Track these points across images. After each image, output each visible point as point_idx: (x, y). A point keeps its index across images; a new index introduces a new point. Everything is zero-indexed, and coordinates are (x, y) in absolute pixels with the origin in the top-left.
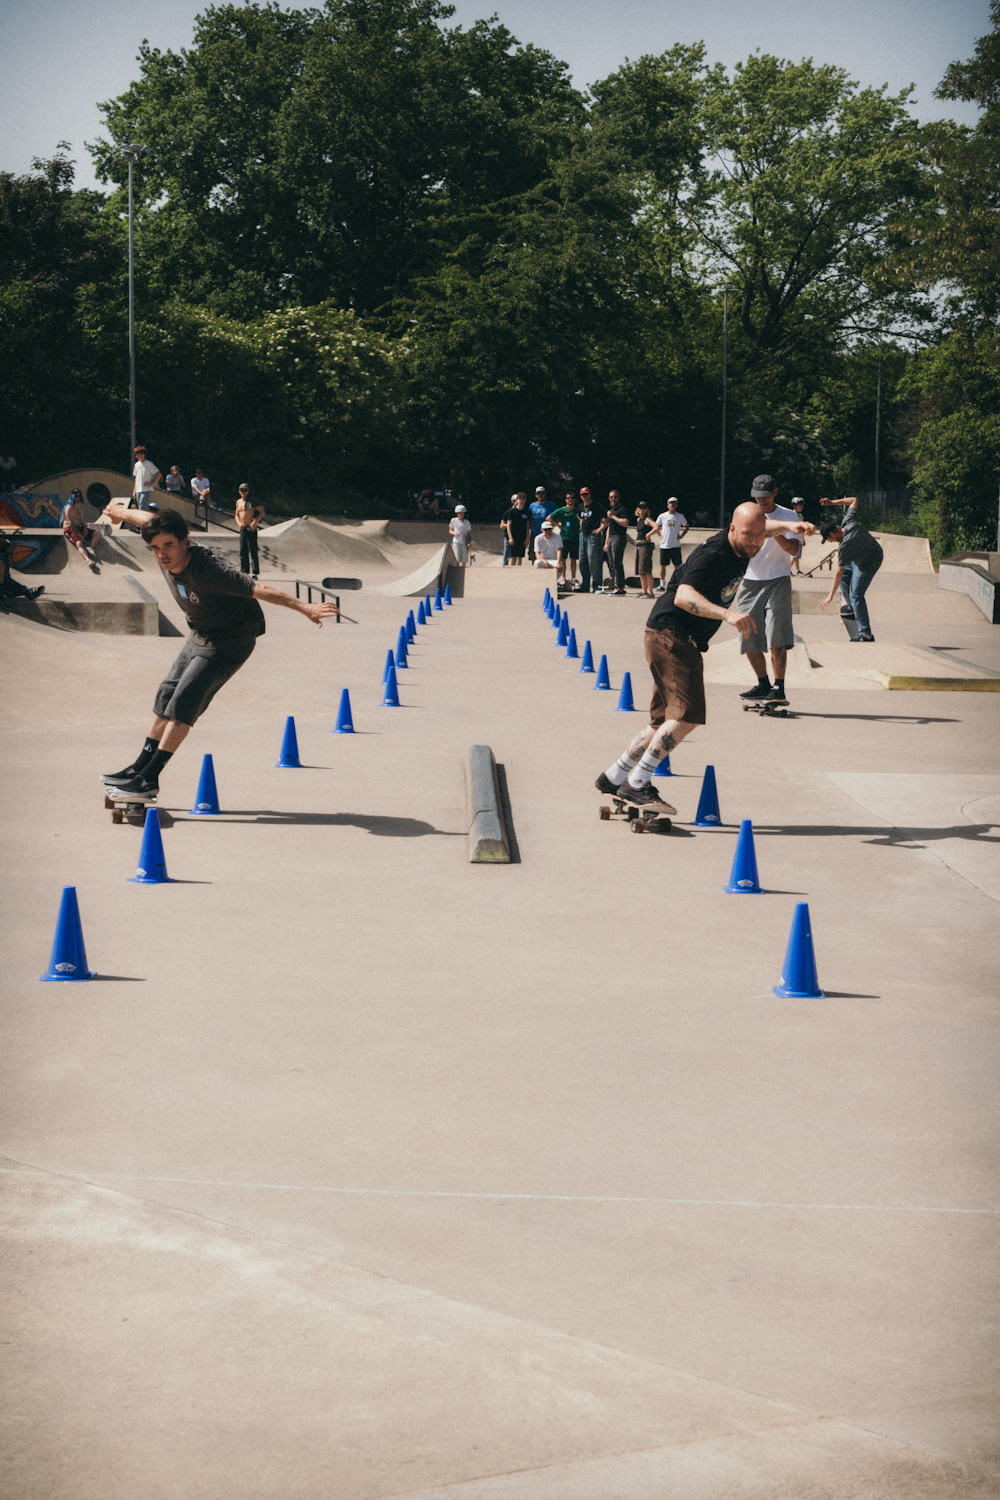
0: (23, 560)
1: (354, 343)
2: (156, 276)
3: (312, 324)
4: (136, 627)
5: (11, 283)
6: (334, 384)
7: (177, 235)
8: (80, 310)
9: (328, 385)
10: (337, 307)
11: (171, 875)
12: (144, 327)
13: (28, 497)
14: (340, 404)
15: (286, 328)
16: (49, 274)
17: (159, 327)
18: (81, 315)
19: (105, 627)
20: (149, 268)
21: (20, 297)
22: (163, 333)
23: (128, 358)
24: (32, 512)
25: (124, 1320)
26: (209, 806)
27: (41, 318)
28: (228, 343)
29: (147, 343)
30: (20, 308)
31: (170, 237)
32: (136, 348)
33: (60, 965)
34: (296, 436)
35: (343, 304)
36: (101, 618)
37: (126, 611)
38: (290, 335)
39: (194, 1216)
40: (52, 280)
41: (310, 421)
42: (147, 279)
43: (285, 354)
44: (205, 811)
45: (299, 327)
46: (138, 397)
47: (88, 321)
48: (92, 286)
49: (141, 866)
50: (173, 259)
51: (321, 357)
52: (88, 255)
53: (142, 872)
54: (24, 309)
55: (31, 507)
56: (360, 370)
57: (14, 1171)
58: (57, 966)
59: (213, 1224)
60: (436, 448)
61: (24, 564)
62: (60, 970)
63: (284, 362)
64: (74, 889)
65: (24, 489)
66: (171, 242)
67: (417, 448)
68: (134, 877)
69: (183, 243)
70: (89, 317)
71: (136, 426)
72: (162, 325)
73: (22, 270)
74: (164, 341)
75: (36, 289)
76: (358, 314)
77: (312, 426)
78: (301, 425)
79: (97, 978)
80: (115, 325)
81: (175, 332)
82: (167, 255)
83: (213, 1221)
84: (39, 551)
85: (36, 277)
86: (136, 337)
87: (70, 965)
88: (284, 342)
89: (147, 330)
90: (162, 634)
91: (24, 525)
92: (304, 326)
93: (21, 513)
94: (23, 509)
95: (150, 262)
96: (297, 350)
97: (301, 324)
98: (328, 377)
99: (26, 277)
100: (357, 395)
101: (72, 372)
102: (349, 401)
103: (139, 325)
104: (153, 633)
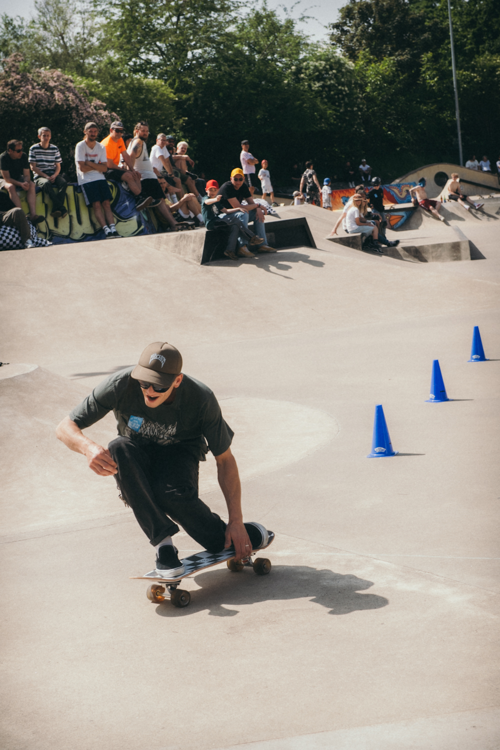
0: (397, 223)
2: (469, 41)
4: (456, 256)
5: (383, 60)
7: (480, 14)
8: (423, 69)
11: (449, 397)
12: (462, 74)
13: (398, 185)
16: (404, 51)
17: (471, 73)
18: (424, 72)
19: (438, 258)
20: (465, 37)
21: (388, 67)
22: (474, 76)
23: (454, 93)
24: (401, 195)
25: (382, 624)
26: (479, 357)
27: (401, 78)
29: (465, 83)
30: (389, 74)
31: (476, 16)
32: (459, 87)
33: (377, 448)
36: (435, 253)
37: (450, 247)
39: (428, 574)
40: (405, 54)
42: (464, 45)
44: (477, 359)
46: (461, 115)
47: (429, 75)
48: (430, 54)
49: (431, 393)
50: (480, 29)
52: (426, 35)
53: (432, 396)
54: (391, 74)
55: (401, 192)
57: (338, 554)
58: (375, 449)
59: (438, 577)
61: (397, 226)
62: (378, 451)
64: (381, 406)
65: (397, 181)
66: (477, 19)
68: (428, 399)
69: (484, 18)
70: (429, 73)
71: (462, 134)
72: (474, 71)
73: (389, 51)
74: (475, 80)
75: (397, 61)
79: (398, 454)
80: (445, 75)
81: (481, 74)
82: (475, 27)
83: (438, 576)
84: (405, 217)
85: (397, 53)
86: (457, 81)
87: (382, 448)
89: (464, 75)
90: (472, 259)
91: (396, 202)
93: (395, 195)
94: (395, 193)
95: (466, 33)
99: (390, 55)
101: (421, 106)
103: (459, 73)
104: (467, 259)
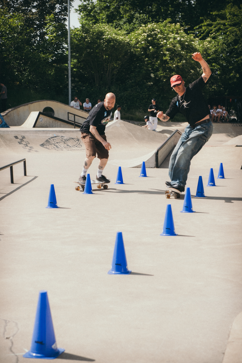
1: (178, 39)
3: (159, 31)
6: (167, 58)
9: (164, 58)
10: (171, 23)
14: (171, 67)
15: (146, 33)
28: (116, 40)
34: (149, 83)
35: (174, 21)
38: (148, 36)
41: (156, 76)
43: (145, 44)
45: (153, 33)
51: (162, 46)
56: (181, 51)
60: (222, 89)
63: (145, 49)
67: (213, 89)
76: (181, 25)
77: (157, 78)
78: (152, 78)
88: (146, 40)
92: (155, 32)
96: (151, 43)
97: (153, 31)
98: (165, 55)
100: (178, 63)
102: (174, 66)
